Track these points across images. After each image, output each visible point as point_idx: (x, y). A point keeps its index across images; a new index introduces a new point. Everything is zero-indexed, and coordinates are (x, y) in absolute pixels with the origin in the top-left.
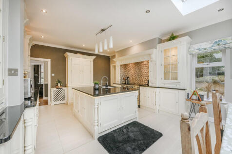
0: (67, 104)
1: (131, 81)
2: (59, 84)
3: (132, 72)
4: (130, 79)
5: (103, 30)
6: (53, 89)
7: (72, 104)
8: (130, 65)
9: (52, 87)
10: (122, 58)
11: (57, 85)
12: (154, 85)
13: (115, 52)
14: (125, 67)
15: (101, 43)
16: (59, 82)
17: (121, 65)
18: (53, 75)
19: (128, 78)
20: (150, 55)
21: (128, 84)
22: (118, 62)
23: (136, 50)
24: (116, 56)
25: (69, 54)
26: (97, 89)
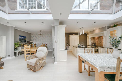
0: (70, 51)
1: (96, 45)
3: (97, 41)
4: (96, 44)
5: (81, 28)
10: (91, 35)
12: (105, 47)
13: (88, 32)
14: (93, 38)
16: (68, 44)
17: (91, 38)
19: (95, 43)
20: (103, 34)
21: (95, 46)
23: (97, 31)
25: (70, 35)
26: (79, 47)
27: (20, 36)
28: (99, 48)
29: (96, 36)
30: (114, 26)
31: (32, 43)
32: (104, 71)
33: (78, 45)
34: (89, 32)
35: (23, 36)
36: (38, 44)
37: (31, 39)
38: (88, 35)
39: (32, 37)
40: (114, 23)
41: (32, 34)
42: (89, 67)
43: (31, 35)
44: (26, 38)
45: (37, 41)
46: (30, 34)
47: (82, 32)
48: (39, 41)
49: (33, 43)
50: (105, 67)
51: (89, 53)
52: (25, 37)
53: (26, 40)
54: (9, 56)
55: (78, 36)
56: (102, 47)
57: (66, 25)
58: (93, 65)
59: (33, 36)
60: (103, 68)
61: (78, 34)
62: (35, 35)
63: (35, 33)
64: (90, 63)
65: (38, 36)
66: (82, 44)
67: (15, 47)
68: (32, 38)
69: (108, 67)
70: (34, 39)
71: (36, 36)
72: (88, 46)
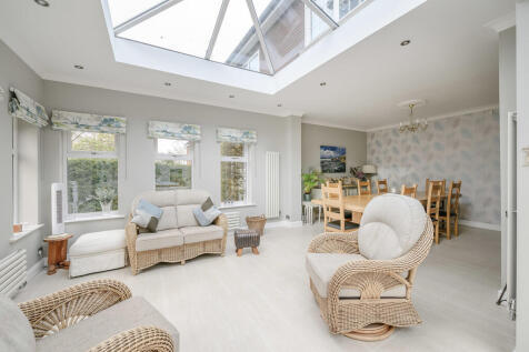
27: (322, 147)
31: (370, 175)
35: (333, 149)
36: (404, 178)
37: (369, 157)
39: (375, 147)
41: (373, 135)
43: (369, 141)
44: (344, 153)
45: (395, 166)
46: (364, 135)
48: (409, 166)
49: (376, 174)
52: (343, 151)
53: (344, 164)
54: (288, 217)
59: (378, 144)
62: (386, 135)
63: (383, 128)
65: (404, 141)
67: (303, 188)
68: (373, 152)
70: (382, 157)
71: (389, 142)
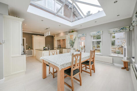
0: (33, 56)
2: (29, 48)
3: (62, 43)
4: (61, 46)
6: (27, 51)
7: (35, 56)
8: (61, 40)
9: (26, 49)
10: (57, 37)
11: (29, 49)
14: (59, 41)
15: (48, 33)
16: (29, 47)
17: (57, 40)
18: (27, 44)
20: (66, 37)
21: (60, 48)
22: (56, 39)
23: (62, 34)
24: (55, 36)
25: (34, 36)
26: (45, 49)
28: (63, 49)
29: (61, 39)
30: (72, 32)
32: (64, 68)
33: (44, 47)
34: (55, 34)
38: (54, 38)
40: (72, 30)
42: (53, 69)
47: (49, 34)
50: (64, 64)
51: (53, 54)
55: (44, 38)
56: (65, 48)
57: (24, 19)
58: (56, 65)
60: (63, 65)
61: (43, 35)
64: (53, 64)
66: (49, 46)
69: (66, 63)
72: (54, 48)
